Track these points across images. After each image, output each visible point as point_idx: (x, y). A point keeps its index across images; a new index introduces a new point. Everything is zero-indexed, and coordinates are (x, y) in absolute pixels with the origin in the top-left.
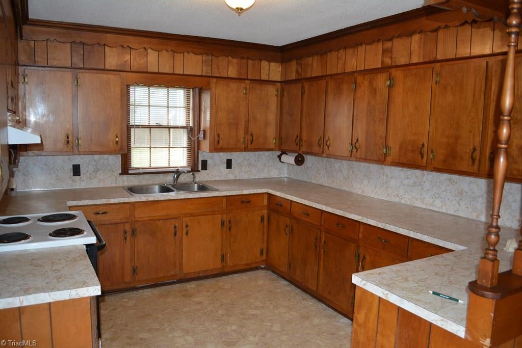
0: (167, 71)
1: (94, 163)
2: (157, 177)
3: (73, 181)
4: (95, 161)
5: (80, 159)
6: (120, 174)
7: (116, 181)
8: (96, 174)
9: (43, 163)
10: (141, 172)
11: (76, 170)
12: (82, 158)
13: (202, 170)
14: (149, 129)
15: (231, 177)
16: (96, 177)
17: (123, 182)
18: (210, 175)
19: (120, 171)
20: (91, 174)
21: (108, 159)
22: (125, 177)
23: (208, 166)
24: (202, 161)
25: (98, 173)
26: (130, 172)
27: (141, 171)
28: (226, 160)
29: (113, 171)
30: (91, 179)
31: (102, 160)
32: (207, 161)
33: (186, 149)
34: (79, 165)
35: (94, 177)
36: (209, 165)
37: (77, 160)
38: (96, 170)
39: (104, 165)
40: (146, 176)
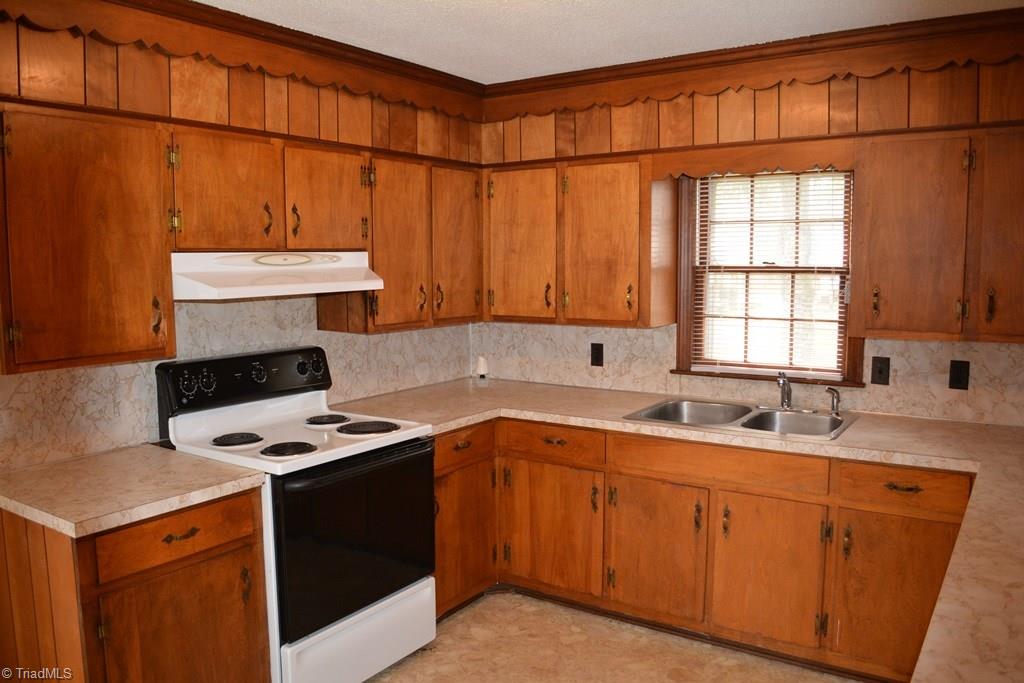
0: (738, 137)
1: (627, 344)
2: (753, 387)
3: (590, 374)
4: (628, 339)
5: (603, 332)
6: (672, 372)
7: (666, 385)
8: (630, 366)
9: (546, 336)
10: (717, 372)
11: (597, 355)
12: (606, 332)
13: (873, 382)
14: (743, 276)
15: (967, 414)
16: (629, 371)
17: (681, 389)
18: (896, 399)
19: (674, 366)
20: (620, 365)
21: (653, 338)
22: (685, 378)
23: (891, 373)
24: (876, 360)
25: (633, 365)
26: (694, 368)
27: (718, 369)
28: (949, 363)
29: (661, 364)
30: (621, 375)
31: (641, 339)
32: (888, 359)
33: (836, 325)
34: (602, 345)
35: (625, 373)
36: (896, 371)
37: (599, 335)
38: (630, 359)
39: (645, 348)
40: (729, 382)
